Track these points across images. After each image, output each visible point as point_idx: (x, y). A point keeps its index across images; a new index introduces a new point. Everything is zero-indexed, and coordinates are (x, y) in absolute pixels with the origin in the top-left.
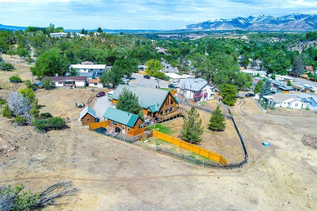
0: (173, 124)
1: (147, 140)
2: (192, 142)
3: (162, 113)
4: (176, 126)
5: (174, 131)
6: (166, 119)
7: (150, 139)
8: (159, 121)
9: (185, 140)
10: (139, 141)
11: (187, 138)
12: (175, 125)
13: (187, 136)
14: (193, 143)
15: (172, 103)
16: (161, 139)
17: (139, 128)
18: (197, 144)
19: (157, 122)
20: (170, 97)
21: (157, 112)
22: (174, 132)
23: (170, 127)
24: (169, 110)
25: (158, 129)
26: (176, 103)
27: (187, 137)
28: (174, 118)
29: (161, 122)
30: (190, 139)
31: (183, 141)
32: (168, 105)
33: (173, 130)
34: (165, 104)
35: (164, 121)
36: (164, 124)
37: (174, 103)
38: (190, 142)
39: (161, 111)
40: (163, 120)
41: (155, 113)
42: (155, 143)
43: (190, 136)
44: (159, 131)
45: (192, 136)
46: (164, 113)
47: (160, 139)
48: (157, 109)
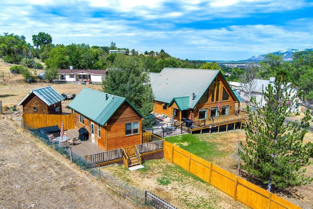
0: (225, 139)
1: (141, 166)
2: (273, 186)
3: (202, 115)
4: (231, 142)
5: (223, 151)
6: (210, 127)
7: (152, 164)
8: (194, 130)
9: (250, 179)
10: (117, 165)
11: (257, 173)
12: (228, 140)
13: (260, 165)
14: (275, 189)
15: (225, 98)
16: (180, 168)
17: (128, 132)
18: (289, 194)
19: (188, 131)
20: (221, 86)
21: (191, 109)
22: (223, 153)
23: (214, 144)
24: (218, 111)
25: (186, 144)
26: (235, 99)
27: (257, 168)
28: (229, 129)
29: (198, 132)
30: (267, 176)
31: (244, 181)
32: (217, 100)
33: (221, 148)
34: (210, 98)
35: (206, 131)
36: (202, 137)
37: (230, 98)
38: (265, 187)
39: (200, 110)
40: (202, 128)
41: (186, 113)
42: (160, 176)
43: (267, 167)
44: (185, 148)
45: (276, 166)
46: (207, 115)
47: (178, 167)
48: (191, 104)
